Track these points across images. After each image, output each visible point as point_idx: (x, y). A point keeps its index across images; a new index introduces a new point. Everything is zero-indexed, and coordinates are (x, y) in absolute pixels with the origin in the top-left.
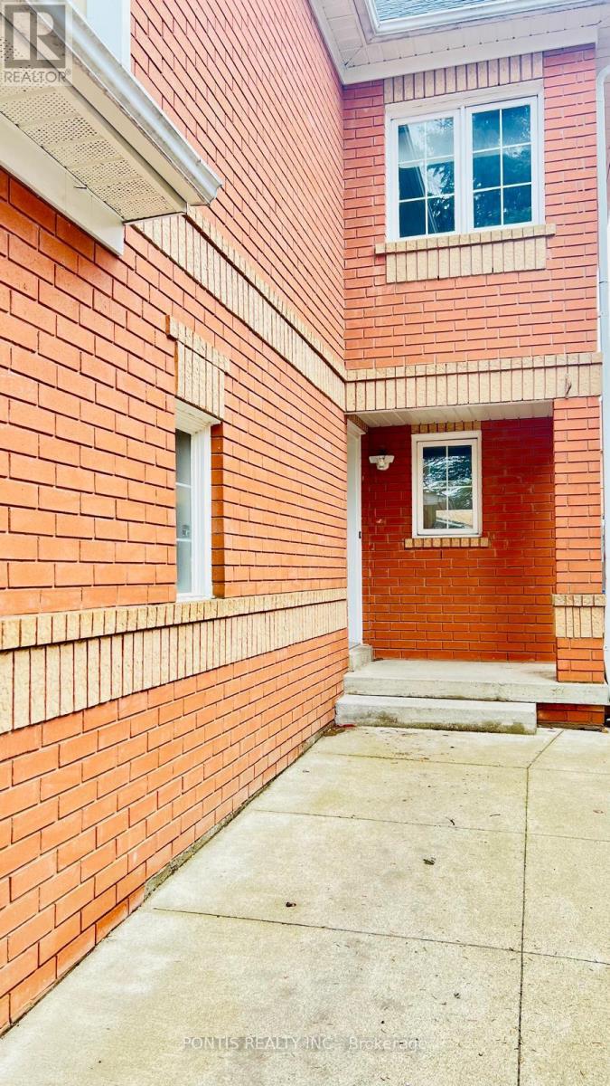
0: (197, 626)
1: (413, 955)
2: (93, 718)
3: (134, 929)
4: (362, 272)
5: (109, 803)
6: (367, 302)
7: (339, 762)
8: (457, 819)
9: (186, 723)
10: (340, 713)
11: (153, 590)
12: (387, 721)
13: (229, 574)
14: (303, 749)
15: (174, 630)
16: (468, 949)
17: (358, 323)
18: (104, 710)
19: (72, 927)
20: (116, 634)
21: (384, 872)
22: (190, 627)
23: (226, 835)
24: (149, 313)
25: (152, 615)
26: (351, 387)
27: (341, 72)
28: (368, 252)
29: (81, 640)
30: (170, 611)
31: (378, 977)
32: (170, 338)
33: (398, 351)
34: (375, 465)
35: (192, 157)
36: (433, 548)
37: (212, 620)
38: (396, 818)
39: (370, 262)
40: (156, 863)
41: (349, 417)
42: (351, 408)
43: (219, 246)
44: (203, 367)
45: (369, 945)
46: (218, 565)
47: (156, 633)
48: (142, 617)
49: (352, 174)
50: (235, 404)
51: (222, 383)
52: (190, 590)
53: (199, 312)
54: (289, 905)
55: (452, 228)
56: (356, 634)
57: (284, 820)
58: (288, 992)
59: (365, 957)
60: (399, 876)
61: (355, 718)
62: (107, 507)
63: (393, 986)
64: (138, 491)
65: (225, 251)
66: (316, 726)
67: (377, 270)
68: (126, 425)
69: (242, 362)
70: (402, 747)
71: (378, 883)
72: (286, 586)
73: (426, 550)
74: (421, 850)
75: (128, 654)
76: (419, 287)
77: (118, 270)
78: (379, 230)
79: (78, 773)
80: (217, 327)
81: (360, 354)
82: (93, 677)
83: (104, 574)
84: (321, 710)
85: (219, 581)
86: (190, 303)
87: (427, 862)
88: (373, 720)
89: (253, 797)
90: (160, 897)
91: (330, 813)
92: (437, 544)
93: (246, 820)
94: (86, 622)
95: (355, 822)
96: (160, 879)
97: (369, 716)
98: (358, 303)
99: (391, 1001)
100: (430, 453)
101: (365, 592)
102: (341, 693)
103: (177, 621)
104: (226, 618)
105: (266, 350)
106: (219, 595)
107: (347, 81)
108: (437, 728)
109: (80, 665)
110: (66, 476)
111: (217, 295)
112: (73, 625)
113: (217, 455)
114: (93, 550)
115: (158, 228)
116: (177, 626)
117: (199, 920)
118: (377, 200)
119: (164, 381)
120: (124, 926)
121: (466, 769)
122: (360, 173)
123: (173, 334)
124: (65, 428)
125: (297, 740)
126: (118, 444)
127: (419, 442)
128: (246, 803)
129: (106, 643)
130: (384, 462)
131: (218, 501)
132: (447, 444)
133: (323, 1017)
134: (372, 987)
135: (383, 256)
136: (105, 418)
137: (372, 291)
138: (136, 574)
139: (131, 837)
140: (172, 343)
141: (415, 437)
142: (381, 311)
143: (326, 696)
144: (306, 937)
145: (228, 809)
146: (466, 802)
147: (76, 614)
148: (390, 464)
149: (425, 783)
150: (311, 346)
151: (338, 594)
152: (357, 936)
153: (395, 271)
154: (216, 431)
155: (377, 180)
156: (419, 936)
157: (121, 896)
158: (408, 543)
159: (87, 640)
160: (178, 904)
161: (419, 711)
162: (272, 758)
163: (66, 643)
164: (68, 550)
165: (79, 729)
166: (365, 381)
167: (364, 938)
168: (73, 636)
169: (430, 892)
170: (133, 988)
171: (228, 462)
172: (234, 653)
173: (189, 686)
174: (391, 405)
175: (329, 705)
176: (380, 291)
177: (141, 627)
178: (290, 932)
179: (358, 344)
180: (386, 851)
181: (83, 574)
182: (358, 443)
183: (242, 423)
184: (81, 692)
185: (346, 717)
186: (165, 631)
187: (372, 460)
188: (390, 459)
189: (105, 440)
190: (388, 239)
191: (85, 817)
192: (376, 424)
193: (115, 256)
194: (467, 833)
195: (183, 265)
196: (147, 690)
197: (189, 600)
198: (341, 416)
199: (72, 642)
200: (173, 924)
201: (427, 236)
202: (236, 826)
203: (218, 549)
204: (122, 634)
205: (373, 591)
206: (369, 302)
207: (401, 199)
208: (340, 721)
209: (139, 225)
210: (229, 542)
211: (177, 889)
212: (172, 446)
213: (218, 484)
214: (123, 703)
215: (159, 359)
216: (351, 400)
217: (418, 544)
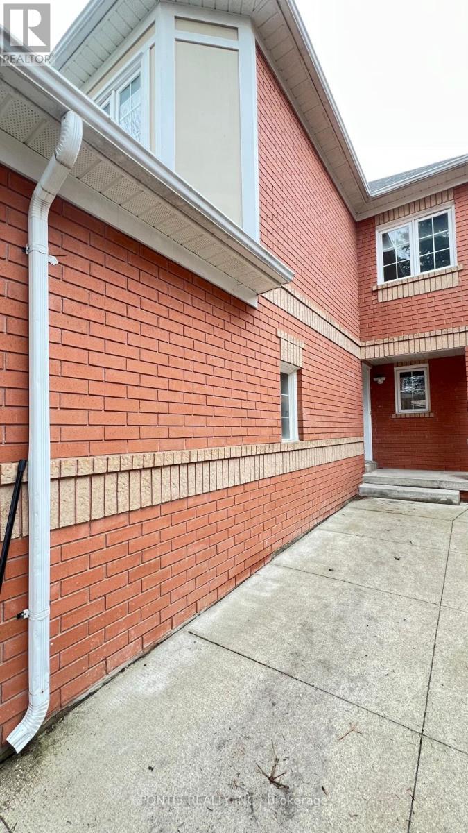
0: (291, 453)
1: (385, 599)
2: (248, 488)
3: (267, 571)
4: (367, 299)
5: (255, 521)
6: (369, 312)
7: (359, 512)
8: (414, 541)
9: (288, 491)
10: (361, 491)
11: (272, 437)
12: (382, 495)
13: (305, 431)
14: (343, 505)
15: (281, 454)
16: (412, 601)
17: (365, 321)
18: (252, 484)
19: (241, 567)
20: (257, 455)
21: (375, 561)
22: (288, 453)
23: (307, 538)
24: (268, 328)
25: (271, 448)
26: (363, 349)
27: (355, 217)
28: (369, 290)
29: (242, 457)
30: (279, 446)
31: (367, 605)
32: (278, 337)
33: (385, 332)
34: (377, 382)
35: (281, 266)
36: (406, 418)
37: (298, 450)
38: (383, 538)
39: (371, 295)
40: (276, 547)
41: (362, 362)
42: (363, 358)
43: (299, 298)
44: (292, 347)
45: (365, 592)
46: (301, 427)
47: (273, 455)
48: (267, 449)
49: (361, 258)
50: (307, 361)
51: (301, 353)
52: (289, 437)
53: (290, 325)
54: (330, 570)
55: (409, 274)
56: (369, 456)
57: (331, 534)
58: (326, 606)
59: (362, 596)
60: (382, 563)
61: (368, 494)
62: (252, 405)
63: (374, 611)
64: (265, 399)
65: (301, 300)
66: (349, 496)
67: (373, 298)
68: (259, 373)
69: (311, 343)
70: (389, 507)
71: (371, 565)
72: (332, 436)
73: (403, 419)
74: (393, 553)
75: (262, 463)
76: (395, 303)
77: (256, 314)
78: (374, 280)
79: (242, 508)
80: (298, 330)
81: (367, 334)
82: (247, 471)
83: (251, 431)
84: (351, 489)
85: (301, 434)
86: (286, 323)
87: (396, 559)
88: (376, 495)
89: (319, 524)
90: (278, 559)
91: (353, 533)
92: (408, 416)
93: (316, 533)
94: (244, 450)
95: (364, 538)
96: (278, 553)
97: (374, 493)
98: (365, 313)
99: (372, 617)
100: (403, 375)
101: (373, 438)
102: (361, 483)
103: (282, 450)
104: (304, 449)
105: (321, 337)
106: (301, 439)
107: (357, 220)
108: (408, 499)
109: (242, 466)
110: (235, 394)
111: (298, 318)
112: (239, 451)
113: (299, 382)
114: (246, 422)
115: (272, 295)
116: (282, 452)
117: (292, 571)
118: (373, 268)
119: (275, 354)
120: (262, 570)
121: (420, 519)
122: (365, 257)
123: (279, 335)
124: (235, 376)
125: (340, 502)
126: (256, 380)
127: (398, 370)
128: (316, 526)
129: (252, 458)
130: (381, 380)
131: (300, 401)
132: (412, 371)
133: (341, 619)
134: (364, 610)
135: (377, 291)
136: (251, 371)
137: (371, 307)
138: (265, 431)
139: (265, 534)
140: (278, 340)
141: (395, 369)
142: (376, 315)
143: (354, 483)
144: (336, 585)
145: (308, 528)
146: (419, 534)
147: (240, 447)
148: (384, 381)
149: (399, 524)
150: (342, 333)
151: (359, 439)
152: (359, 587)
153: (381, 297)
154: (299, 373)
155: (373, 259)
156: (389, 591)
157: (261, 558)
158: (394, 416)
159: (244, 457)
160: (284, 563)
161: (398, 492)
162: (328, 509)
163: (236, 458)
164: (237, 422)
165: (242, 491)
166: (369, 346)
167: (363, 589)
168: (239, 455)
169: (396, 572)
170: (264, 594)
171: (304, 385)
172: (308, 464)
173: (289, 476)
174: (382, 356)
175: (355, 488)
176: (375, 307)
177: (267, 452)
178: (329, 582)
179: (365, 330)
180: (377, 552)
181: (243, 431)
182: (368, 372)
183: (310, 368)
184: (242, 477)
185: (363, 493)
186: (277, 455)
187: (375, 379)
188: (384, 379)
189: (250, 379)
190: (378, 284)
191: (246, 525)
192: (377, 364)
193: (254, 308)
194: (418, 548)
195: (283, 308)
196: (270, 477)
197: (288, 442)
198: (359, 362)
199: (239, 458)
200: (281, 571)
201: (397, 279)
202: (311, 535)
203: (301, 421)
204: (259, 455)
205: (377, 438)
206: (371, 312)
207: (384, 265)
208: (361, 495)
209: (264, 295)
210: (305, 417)
211: (284, 558)
212: (279, 379)
213: (300, 394)
214: (260, 482)
215: (273, 346)
216: (363, 354)
217: (399, 417)
